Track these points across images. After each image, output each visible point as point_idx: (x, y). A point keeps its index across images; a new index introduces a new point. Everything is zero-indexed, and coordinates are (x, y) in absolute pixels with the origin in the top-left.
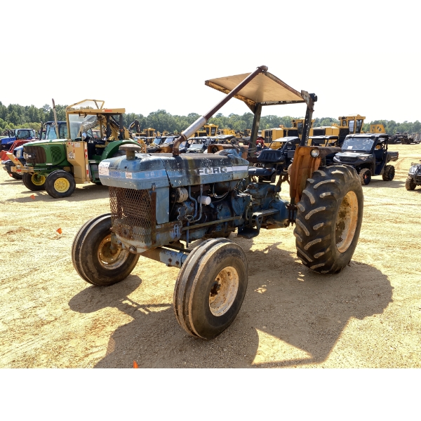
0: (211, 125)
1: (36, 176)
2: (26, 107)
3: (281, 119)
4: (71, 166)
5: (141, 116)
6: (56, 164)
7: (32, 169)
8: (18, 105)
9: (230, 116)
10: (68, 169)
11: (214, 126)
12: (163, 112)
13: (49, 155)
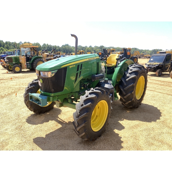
0: (82, 51)
1: (10, 67)
2: (13, 43)
3: (116, 48)
4: (21, 64)
5: (59, 47)
6: (16, 63)
7: (9, 64)
8: (9, 42)
9: (95, 47)
10: (20, 64)
11: (83, 51)
12: (67, 45)
13: (14, 60)
